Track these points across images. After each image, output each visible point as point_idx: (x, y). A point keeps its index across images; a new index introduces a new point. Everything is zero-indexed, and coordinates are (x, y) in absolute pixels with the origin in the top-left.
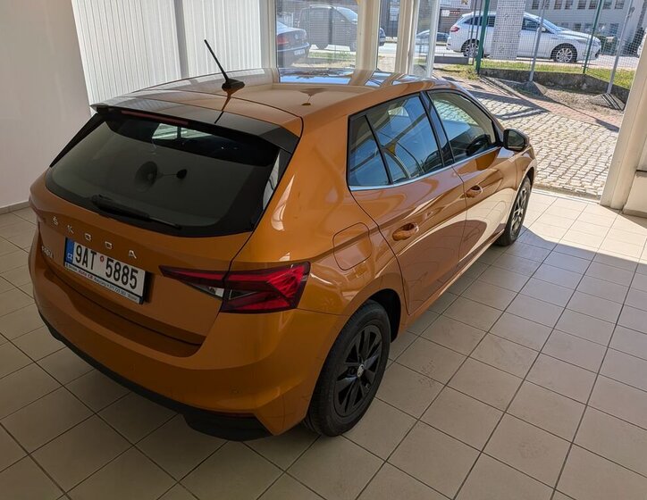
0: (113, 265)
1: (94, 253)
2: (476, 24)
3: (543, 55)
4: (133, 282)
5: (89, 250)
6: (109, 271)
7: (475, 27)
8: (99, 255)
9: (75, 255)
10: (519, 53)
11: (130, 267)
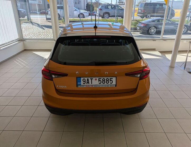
0: (101, 80)
1: (92, 79)
2: (61, 9)
3: (76, 17)
4: (111, 82)
5: (89, 78)
6: (100, 82)
7: (61, 10)
8: (94, 78)
9: (82, 82)
10: (75, 16)
11: (109, 78)
